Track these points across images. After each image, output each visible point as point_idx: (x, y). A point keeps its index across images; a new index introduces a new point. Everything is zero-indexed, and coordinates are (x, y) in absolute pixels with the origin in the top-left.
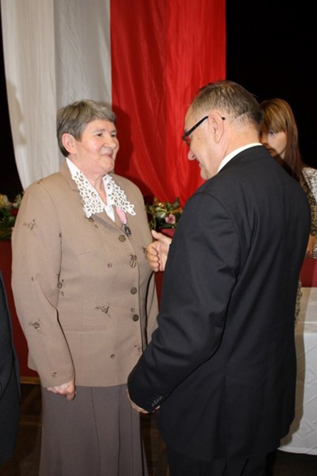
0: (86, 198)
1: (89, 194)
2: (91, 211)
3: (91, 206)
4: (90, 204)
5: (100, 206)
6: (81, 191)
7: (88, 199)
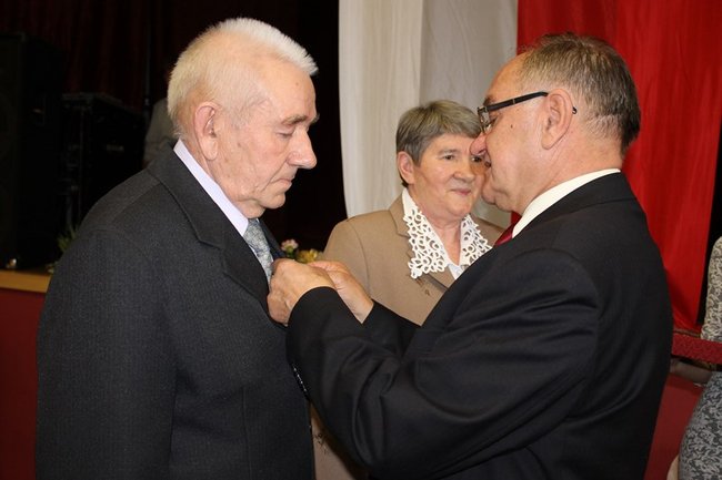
0: (419, 249)
1: (426, 244)
2: (423, 269)
3: (425, 261)
4: (423, 258)
5: (441, 263)
6: (413, 238)
7: (422, 251)
